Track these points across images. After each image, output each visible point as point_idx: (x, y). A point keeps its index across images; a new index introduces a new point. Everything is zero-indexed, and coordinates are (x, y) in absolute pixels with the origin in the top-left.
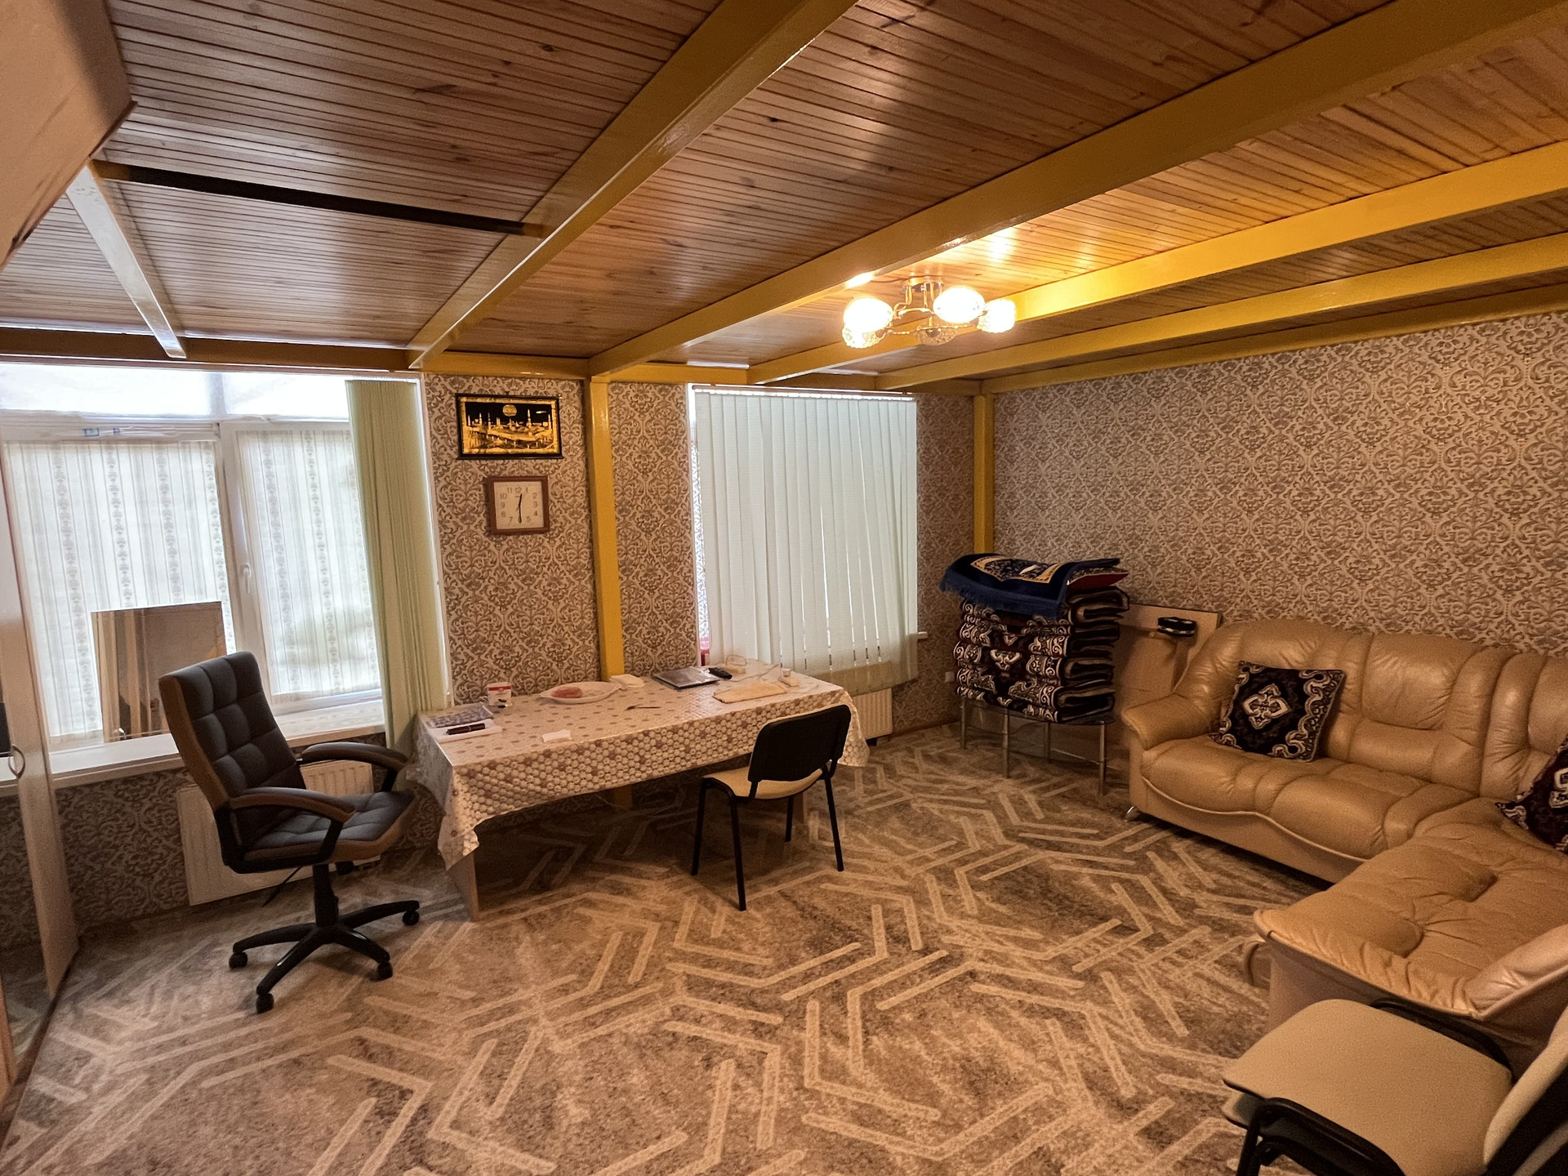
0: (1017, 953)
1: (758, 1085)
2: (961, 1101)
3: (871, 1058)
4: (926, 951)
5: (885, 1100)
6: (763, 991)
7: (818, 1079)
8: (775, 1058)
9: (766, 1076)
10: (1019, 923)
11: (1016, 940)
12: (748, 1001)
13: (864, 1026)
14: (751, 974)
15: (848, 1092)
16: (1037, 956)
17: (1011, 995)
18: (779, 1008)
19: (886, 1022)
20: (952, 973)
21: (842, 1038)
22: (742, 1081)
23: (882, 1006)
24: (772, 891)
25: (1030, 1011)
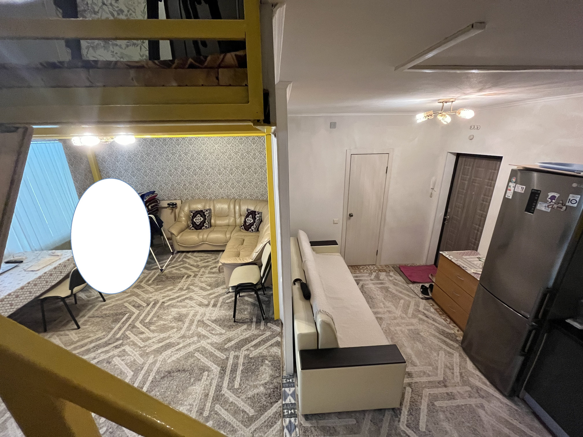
0: (170, 293)
1: (129, 355)
2: (179, 324)
3: (153, 331)
4: (148, 305)
5: (162, 335)
6: (109, 340)
7: (143, 343)
8: (127, 348)
9: (129, 353)
10: (166, 287)
11: (168, 291)
12: (107, 344)
13: (146, 327)
14: (101, 339)
15: (154, 340)
16: (174, 291)
17: (174, 301)
18: (118, 339)
19: (150, 323)
20: (158, 305)
21: (142, 333)
22: (123, 358)
23: (147, 321)
24: (86, 318)
25: (181, 301)
